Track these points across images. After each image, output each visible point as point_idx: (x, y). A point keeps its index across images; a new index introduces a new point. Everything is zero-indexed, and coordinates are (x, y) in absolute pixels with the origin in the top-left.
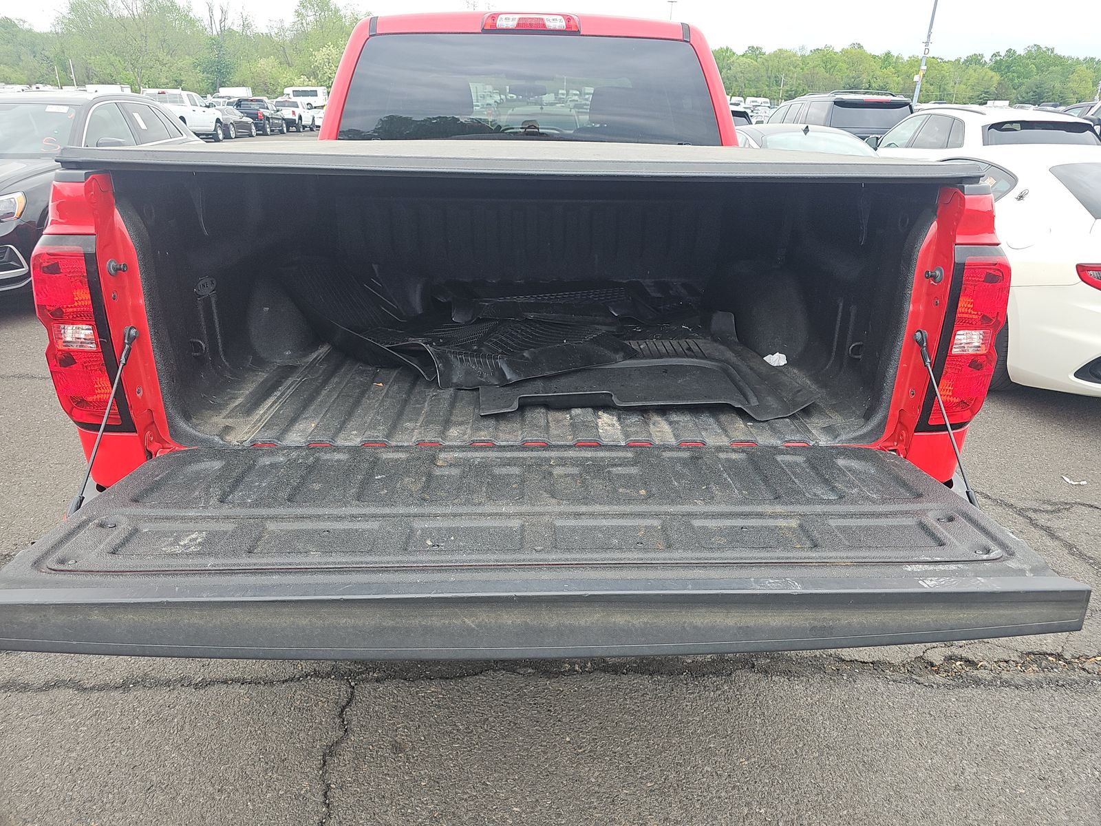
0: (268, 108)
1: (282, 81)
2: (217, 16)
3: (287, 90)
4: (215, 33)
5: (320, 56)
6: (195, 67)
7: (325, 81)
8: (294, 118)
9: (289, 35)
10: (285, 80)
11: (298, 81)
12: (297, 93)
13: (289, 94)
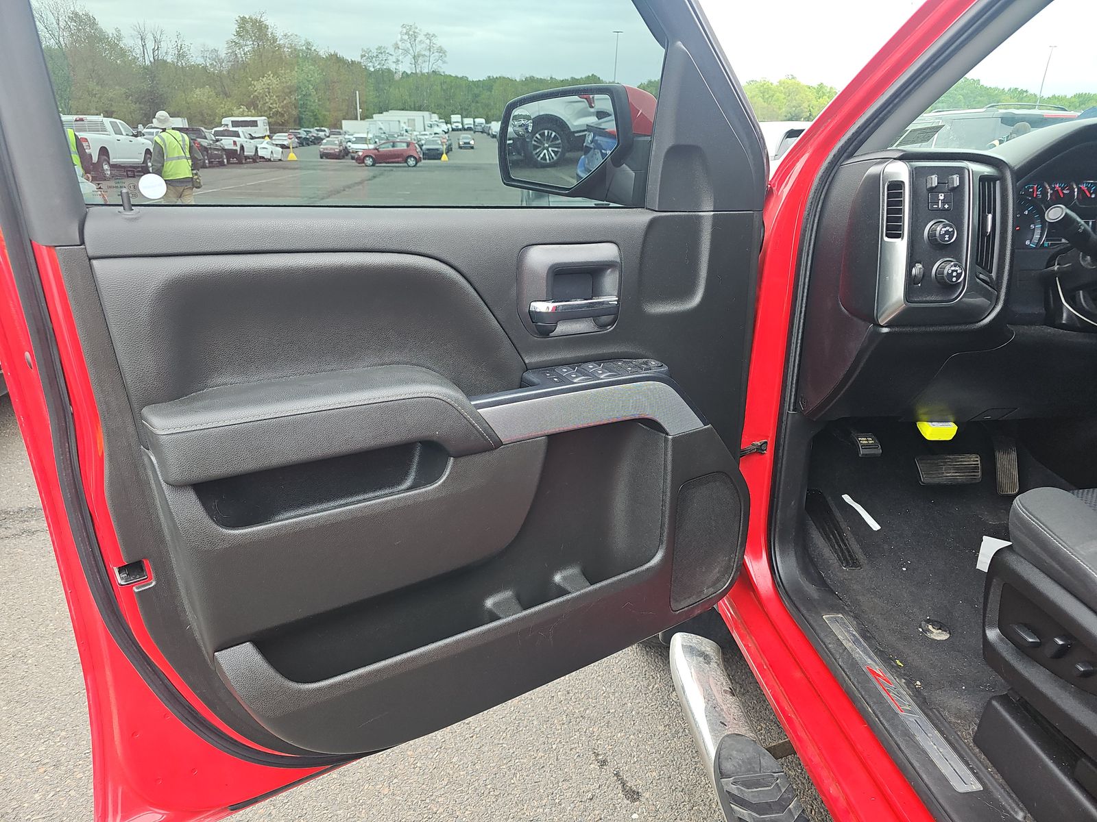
0: (206, 139)
1: (220, 111)
2: (150, 45)
3: (225, 121)
4: (148, 63)
5: (259, 86)
6: (127, 97)
7: (265, 111)
8: (235, 148)
9: (226, 66)
10: (223, 110)
11: (237, 112)
12: (235, 124)
13: (227, 125)
